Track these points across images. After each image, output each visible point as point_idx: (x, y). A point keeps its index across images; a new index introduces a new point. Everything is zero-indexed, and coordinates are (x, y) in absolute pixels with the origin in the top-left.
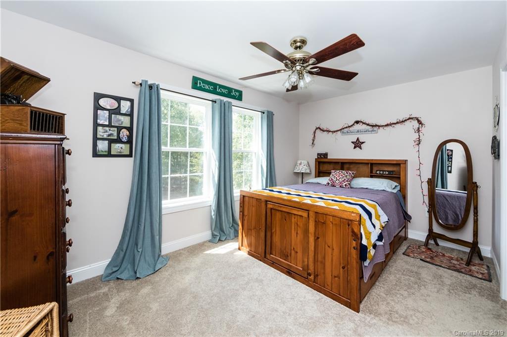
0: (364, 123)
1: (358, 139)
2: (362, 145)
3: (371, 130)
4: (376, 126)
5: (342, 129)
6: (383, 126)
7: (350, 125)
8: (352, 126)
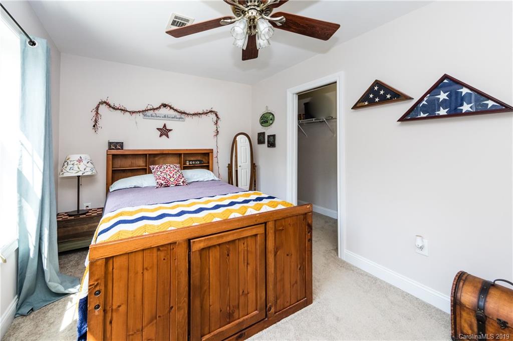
0: (171, 108)
1: (165, 126)
2: (169, 133)
3: (179, 117)
4: (184, 113)
5: (145, 111)
6: (191, 114)
7: (155, 107)
8: (157, 109)
